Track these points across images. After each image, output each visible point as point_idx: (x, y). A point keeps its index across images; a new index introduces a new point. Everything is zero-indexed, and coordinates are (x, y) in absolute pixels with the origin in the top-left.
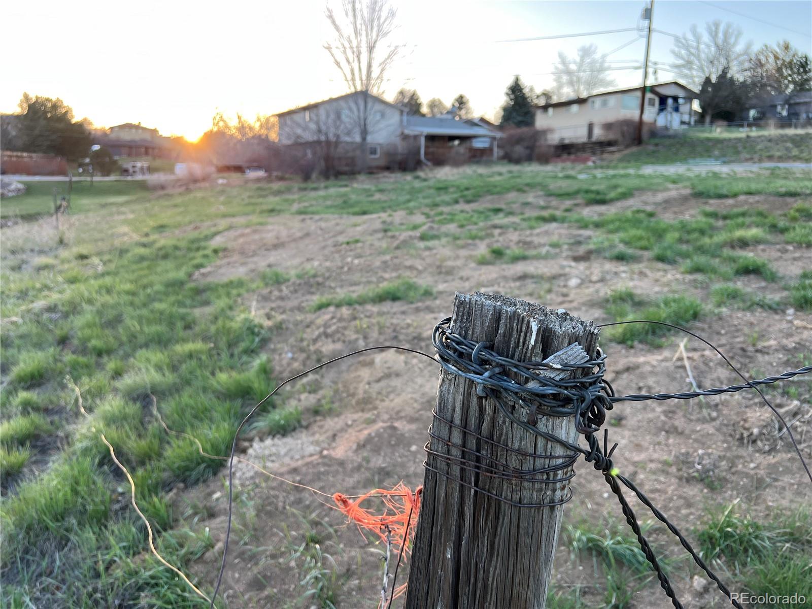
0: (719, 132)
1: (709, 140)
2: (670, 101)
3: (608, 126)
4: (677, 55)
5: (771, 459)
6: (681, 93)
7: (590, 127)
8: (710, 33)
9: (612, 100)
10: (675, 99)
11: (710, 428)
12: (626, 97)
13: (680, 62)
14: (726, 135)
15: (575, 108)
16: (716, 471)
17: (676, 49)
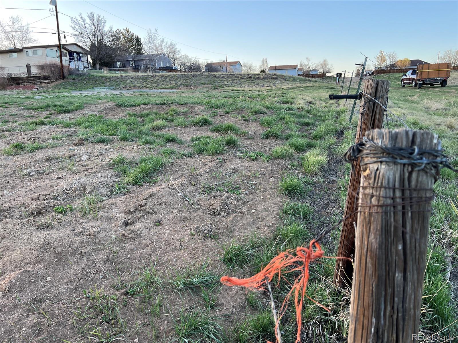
0: (105, 73)
1: (102, 77)
2: (75, 54)
3: (42, 67)
4: (74, 29)
5: (229, 219)
6: (80, 51)
7: (28, 67)
8: (90, 19)
9: (40, 51)
10: (78, 53)
11: (200, 213)
12: (48, 50)
13: (77, 33)
14: (109, 75)
15: (15, 55)
16: (213, 230)
17: (73, 26)
